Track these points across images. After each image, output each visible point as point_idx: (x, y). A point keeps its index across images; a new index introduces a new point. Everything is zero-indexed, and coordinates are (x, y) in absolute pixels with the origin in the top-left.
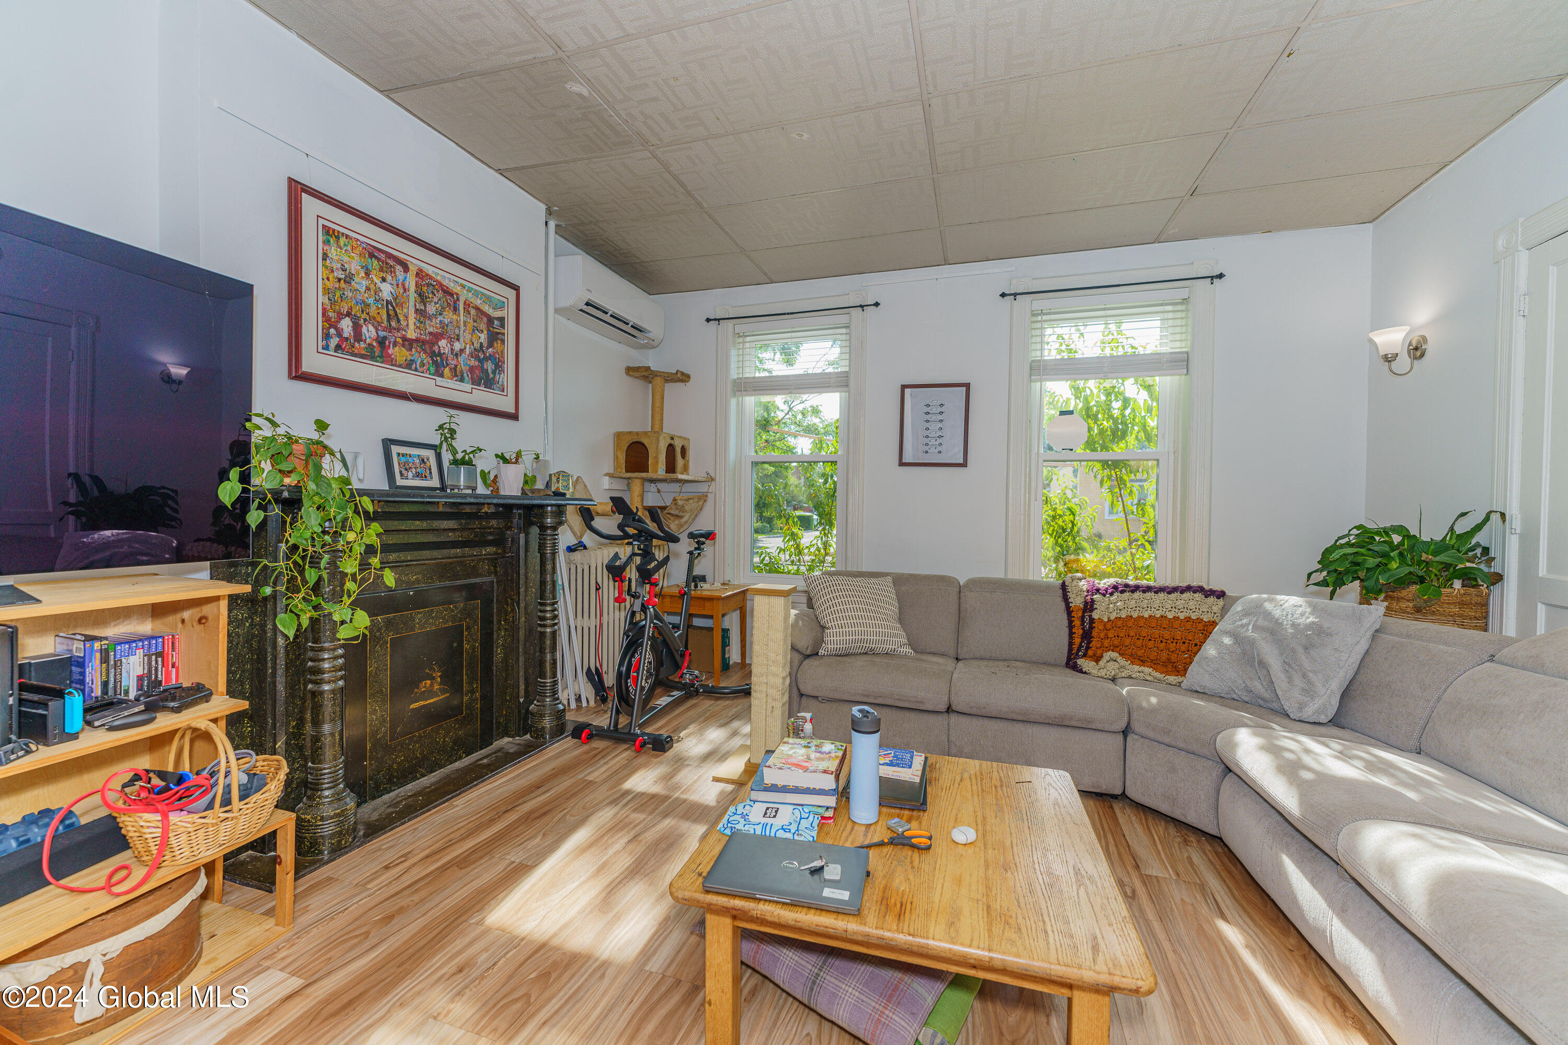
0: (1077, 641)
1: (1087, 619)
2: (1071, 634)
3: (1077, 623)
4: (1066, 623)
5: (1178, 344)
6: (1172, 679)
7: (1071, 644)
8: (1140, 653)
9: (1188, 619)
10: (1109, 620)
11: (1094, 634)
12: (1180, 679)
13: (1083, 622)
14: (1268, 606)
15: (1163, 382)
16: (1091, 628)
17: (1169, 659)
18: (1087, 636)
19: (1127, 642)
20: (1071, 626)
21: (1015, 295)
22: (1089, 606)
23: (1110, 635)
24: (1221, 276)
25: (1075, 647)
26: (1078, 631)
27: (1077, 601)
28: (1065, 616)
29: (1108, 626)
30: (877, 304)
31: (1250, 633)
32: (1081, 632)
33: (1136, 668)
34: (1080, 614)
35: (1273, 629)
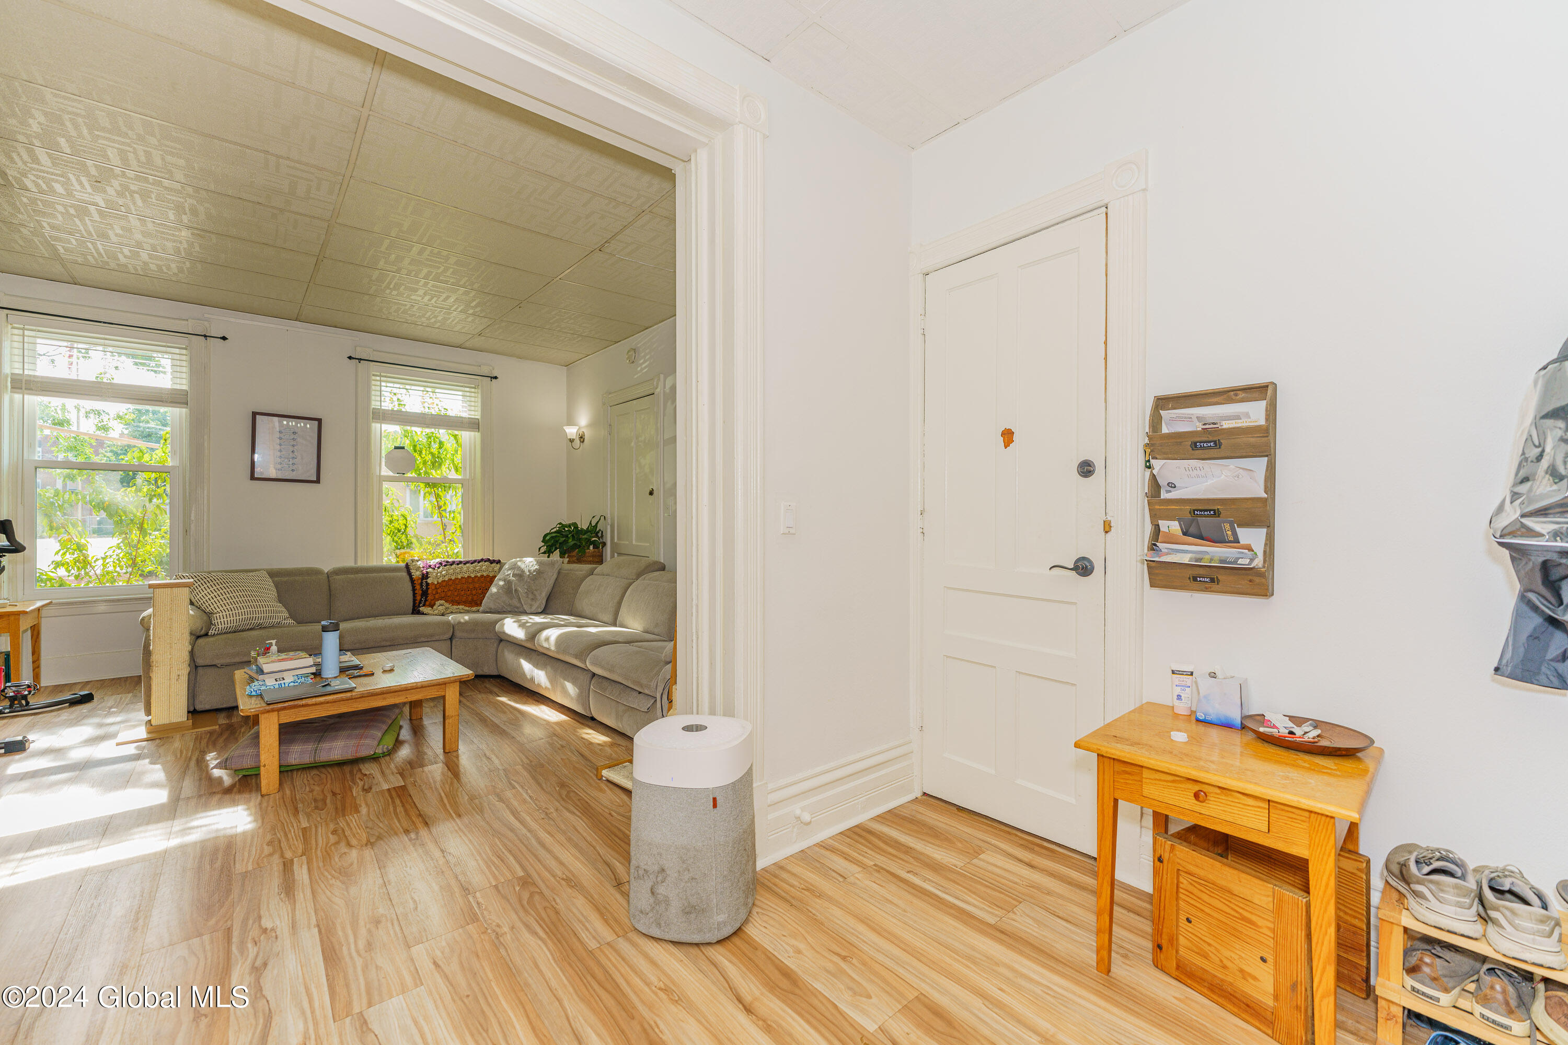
0: (418, 598)
1: (424, 584)
2: (414, 594)
3: (418, 587)
4: (410, 588)
5: (473, 413)
6: (474, 609)
7: (414, 600)
8: (457, 599)
9: (482, 576)
10: (438, 583)
11: (430, 591)
12: (478, 608)
13: (421, 586)
14: (519, 564)
15: (466, 436)
16: (427, 589)
17: (472, 599)
18: (425, 594)
19: (449, 594)
20: (414, 590)
21: (360, 360)
22: (425, 576)
23: (439, 591)
24: (496, 378)
25: (417, 602)
26: (419, 592)
27: (416, 574)
28: (410, 584)
29: (438, 587)
30: (225, 338)
31: (511, 578)
32: (421, 592)
33: (455, 607)
34: (420, 581)
35: (520, 575)
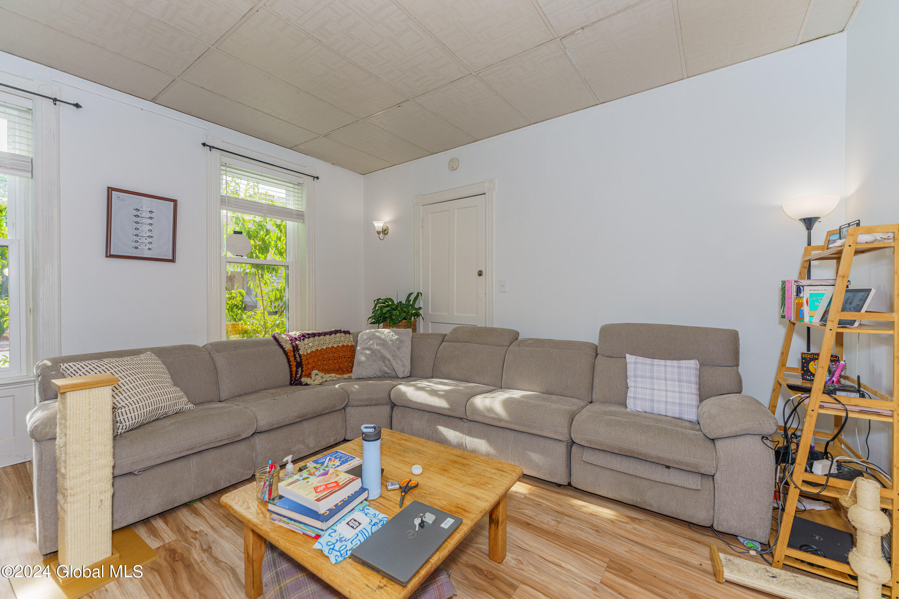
0: (294, 369)
1: (297, 356)
2: (290, 366)
3: (292, 359)
4: (285, 360)
5: (300, 207)
6: (346, 376)
7: (291, 372)
8: (326, 367)
9: (343, 346)
10: (307, 354)
11: (303, 361)
12: (349, 375)
13: (295, 358)
14: (377, 334)
15: (291, 225)
16: (301, 360)
17: (339, 367)
18: (299, 365)
19: (319, 363)
20: (289, 362)
21: (211, 147)
22: (296, 349)
23: (310, 362)
24: (318, 178)
25: (294, 373)
26: (294, 364)
27: (288, 347)
28: (284, 356)
29: (308, 357)
30: (77, 106)
31: (376, 347)
32: (295, 363)
33: (328, 375)
34: (292, 354)
35: (383, 343)
